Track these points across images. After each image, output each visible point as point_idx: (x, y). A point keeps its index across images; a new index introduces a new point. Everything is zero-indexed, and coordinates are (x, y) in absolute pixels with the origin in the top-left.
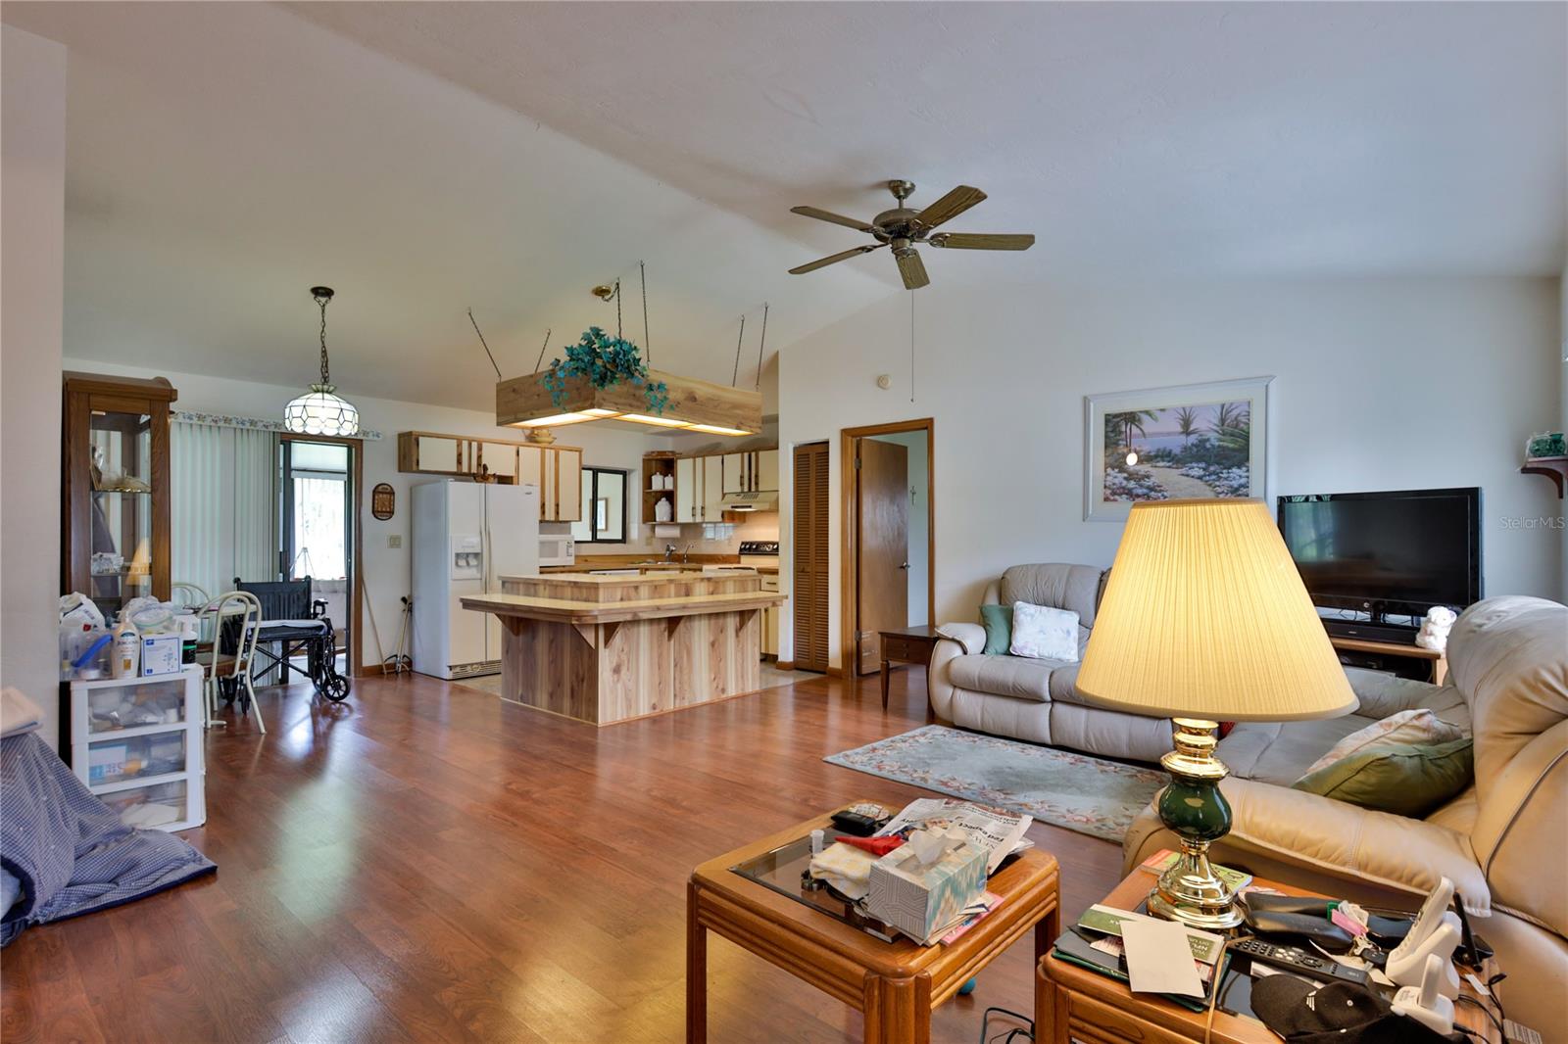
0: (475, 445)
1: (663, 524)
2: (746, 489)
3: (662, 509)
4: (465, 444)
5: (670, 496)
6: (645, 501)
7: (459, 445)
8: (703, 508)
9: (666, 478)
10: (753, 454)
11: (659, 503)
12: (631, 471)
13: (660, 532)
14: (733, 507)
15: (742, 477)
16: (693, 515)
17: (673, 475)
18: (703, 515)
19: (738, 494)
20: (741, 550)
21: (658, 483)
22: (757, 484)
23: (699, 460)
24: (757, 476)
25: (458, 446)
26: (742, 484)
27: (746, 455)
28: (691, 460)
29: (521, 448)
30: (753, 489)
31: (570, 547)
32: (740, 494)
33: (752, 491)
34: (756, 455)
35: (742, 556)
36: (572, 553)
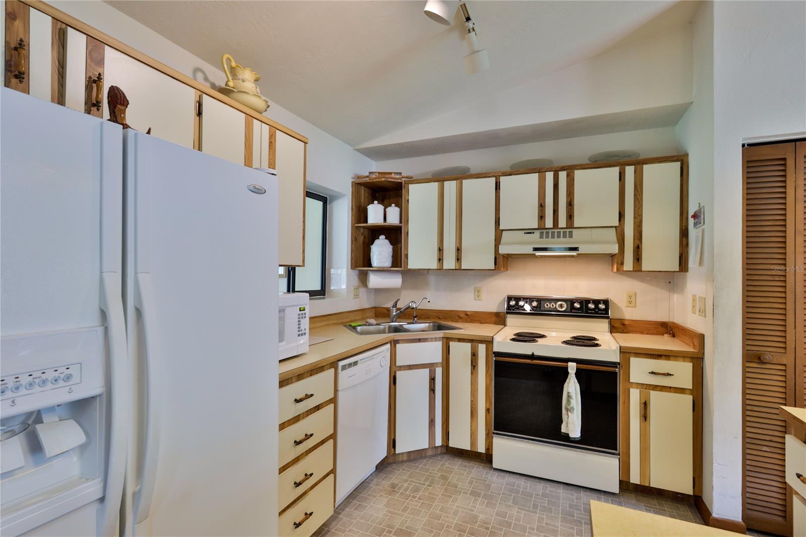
1: (381, 270)
2: (549, 223)
3: (381, 251)
5: (395, 235)
6: (354, 240)
8: (459, 250)
9: (388, 209)
10: (563, 175)
11: (377, 242)
12: (336, 197)
13: (379, 280)
14: (536, 249)
15: (542, 206)
16: (440, 260)
17: (399, 205)
18: (458, 259)
19: (529, 231)
20: (509, 307)
21: (375, 214)
22: (570, 217)
23: (450, 187)
24: (570, 204)
26: (542, 217)
27: (550, 176)
28: (435, 185)
29: (206, 99)
30: (562, 222)
31: (302, 317)
32: (533, 231)
33: (559, 227)
34: (568, 176)
35: (509, 316)
36: (305, 329)
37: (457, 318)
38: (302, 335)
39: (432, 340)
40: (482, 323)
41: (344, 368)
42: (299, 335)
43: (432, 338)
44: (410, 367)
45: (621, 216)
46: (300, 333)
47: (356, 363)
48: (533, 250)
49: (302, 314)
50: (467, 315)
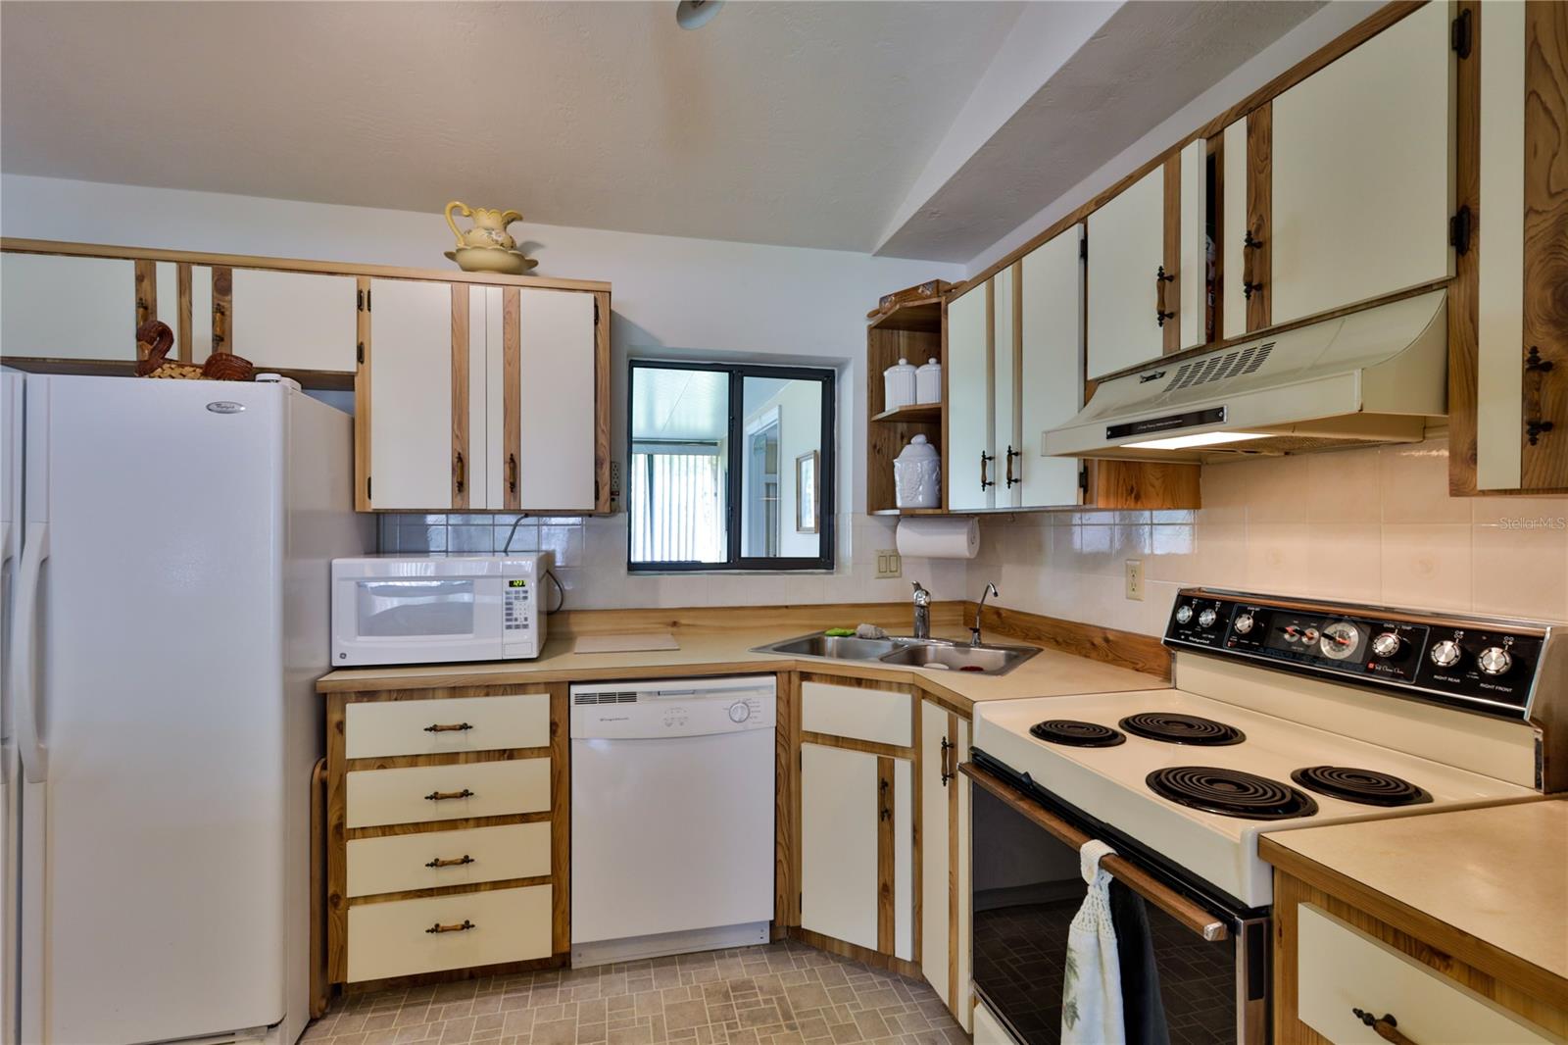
0: (202, 278)
2: (1191, 332)
3: (914, 470)
4: (166, 276)
5: (932, 425)
6: (873, 450)
7: (145, 277)
9: (921, 372)
10: (1236, 139)
11: (906, 449)
12: (841, 365)
13: (911, 539)
14: (1116, 432)
15: (1168, 279)
16: (993, 488)
17: (938, 355)
19: (1147, 371)
20: (1175, 628)
21: (907, 385)
22: (1259, 290)
23: (1004, 280)
24: (1259, 240)
25: (140, 279)
26: (1167, 315)
27: (1194, 162)
29: (376, 285)
30: (1235, 321)
31: (516, 598)
32: (1160, 370)
33: (1226, 337)
34: (1250, 131)
35: (1181, 655)
36: (526, 619)
37: (1088, 645)
38: (517, 627)
39: (890, 686)
40: (1137, 670)
41: (583, 699)
42: (509, 627)
43: (891, 682)
44: (838, 742)
45: (1463, 230)
46: (513, 623)
47: (630, 697)
48: (1109, 437)
49: (517, 592)
50: (1107, 640)
